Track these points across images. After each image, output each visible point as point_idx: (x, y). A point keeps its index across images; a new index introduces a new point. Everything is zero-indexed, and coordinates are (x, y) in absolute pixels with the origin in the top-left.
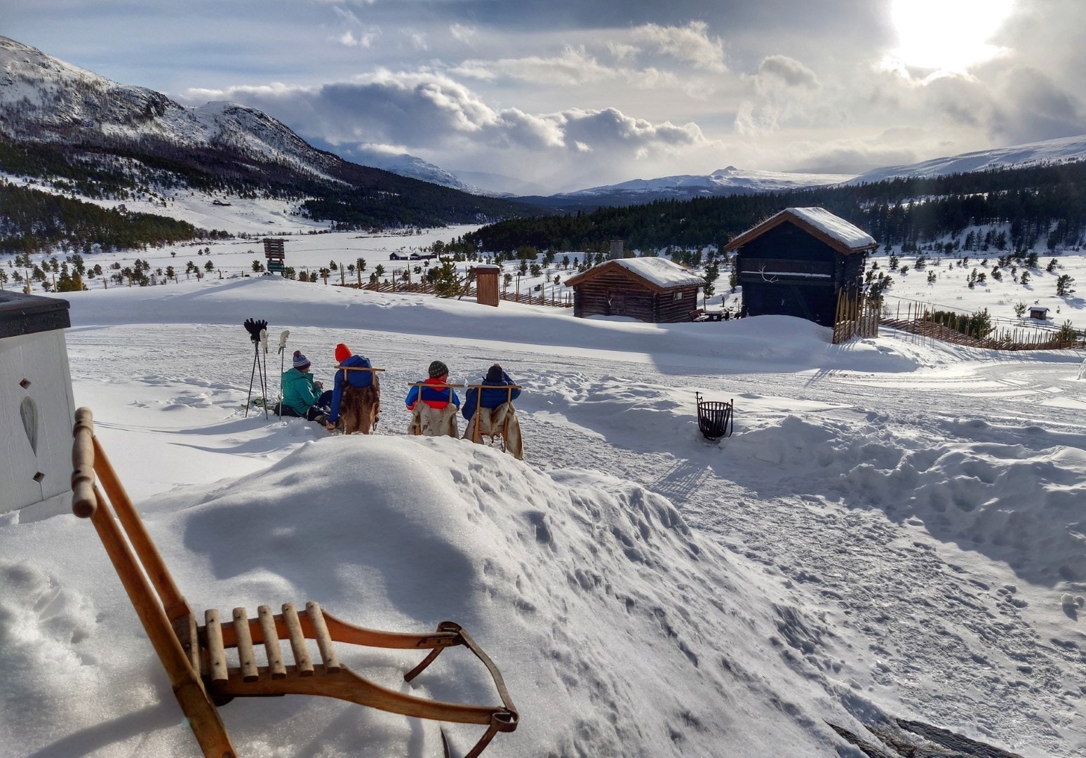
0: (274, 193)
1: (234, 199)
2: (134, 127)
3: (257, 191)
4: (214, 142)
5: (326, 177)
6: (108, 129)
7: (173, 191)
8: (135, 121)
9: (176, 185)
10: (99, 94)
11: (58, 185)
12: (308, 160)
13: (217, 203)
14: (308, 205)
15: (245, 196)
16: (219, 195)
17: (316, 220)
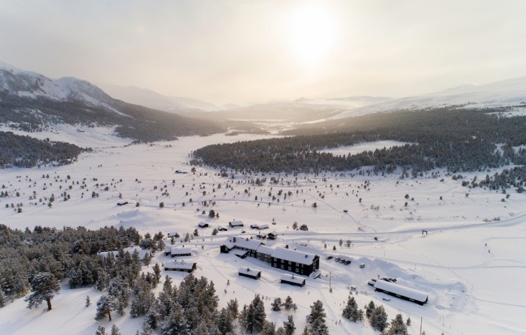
0: (101, 124)
1: (85, 128)
2: (32, 92)
3: (93, 123)
4: (69, 97)
5: (121, 114)
6: (21, 94)
7: (59, 125)
8: (32, 89)
9: (59, 122)
10: (14, 76)
11: (12, 126)
12: (112, 106)
13: (79, 131)
14: (117, 130)
15: (90, 126)
16: (78, 126)
17: (123, 137)
